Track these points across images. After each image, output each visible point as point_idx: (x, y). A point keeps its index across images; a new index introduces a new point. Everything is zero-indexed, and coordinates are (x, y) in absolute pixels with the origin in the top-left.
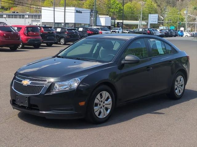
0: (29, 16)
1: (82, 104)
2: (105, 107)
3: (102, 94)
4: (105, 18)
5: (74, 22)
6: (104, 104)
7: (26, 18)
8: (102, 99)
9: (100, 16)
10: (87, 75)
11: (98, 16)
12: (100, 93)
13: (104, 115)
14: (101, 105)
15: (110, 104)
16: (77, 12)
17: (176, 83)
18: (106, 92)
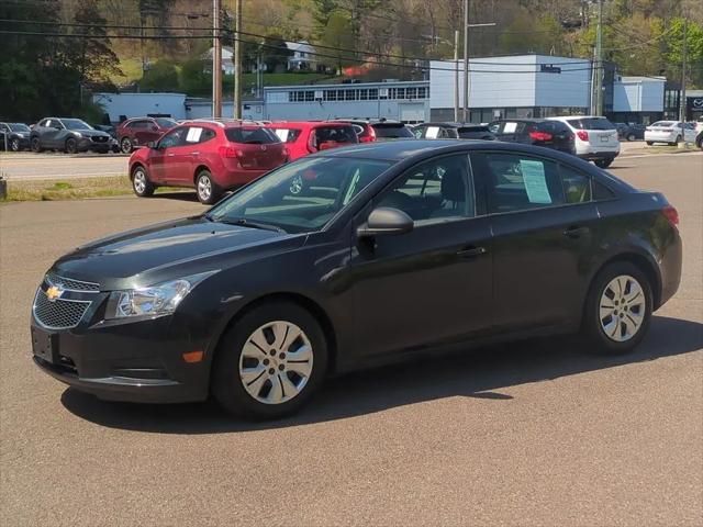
0: (390, 90)
1: (196, 357)
2: (285, 370)
3: (274, 329)
4: (641, 87)
5: (533, 105)
6: (284, 362)
7: (381, 98)
8: (275, 346)
9: (625, 80)
10: (216, 272)
11: (620, 79)
12: (264, 326)
13: (284, 395)
14: (272, 362)
15: (307, 361)
16: (545, 69)
17: (605, 300)
18: (289, 324)
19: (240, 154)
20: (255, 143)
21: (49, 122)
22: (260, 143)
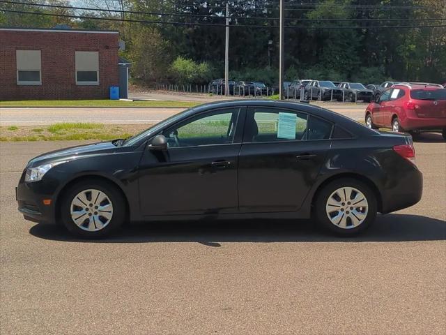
2: (98, 215)
3: (92, 193)
6: (97, 211)
8: (92, 202)
12: (85, 191)
14: (90, 210)
15: (110, 212)
19: (417, 107)
20: (430, 100)
21: (387, 84)
22: (434, 100)
